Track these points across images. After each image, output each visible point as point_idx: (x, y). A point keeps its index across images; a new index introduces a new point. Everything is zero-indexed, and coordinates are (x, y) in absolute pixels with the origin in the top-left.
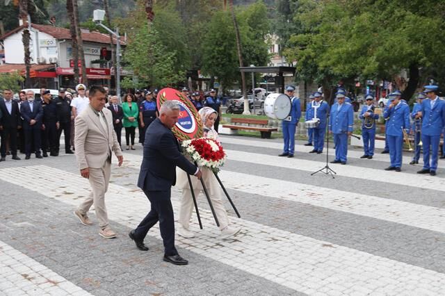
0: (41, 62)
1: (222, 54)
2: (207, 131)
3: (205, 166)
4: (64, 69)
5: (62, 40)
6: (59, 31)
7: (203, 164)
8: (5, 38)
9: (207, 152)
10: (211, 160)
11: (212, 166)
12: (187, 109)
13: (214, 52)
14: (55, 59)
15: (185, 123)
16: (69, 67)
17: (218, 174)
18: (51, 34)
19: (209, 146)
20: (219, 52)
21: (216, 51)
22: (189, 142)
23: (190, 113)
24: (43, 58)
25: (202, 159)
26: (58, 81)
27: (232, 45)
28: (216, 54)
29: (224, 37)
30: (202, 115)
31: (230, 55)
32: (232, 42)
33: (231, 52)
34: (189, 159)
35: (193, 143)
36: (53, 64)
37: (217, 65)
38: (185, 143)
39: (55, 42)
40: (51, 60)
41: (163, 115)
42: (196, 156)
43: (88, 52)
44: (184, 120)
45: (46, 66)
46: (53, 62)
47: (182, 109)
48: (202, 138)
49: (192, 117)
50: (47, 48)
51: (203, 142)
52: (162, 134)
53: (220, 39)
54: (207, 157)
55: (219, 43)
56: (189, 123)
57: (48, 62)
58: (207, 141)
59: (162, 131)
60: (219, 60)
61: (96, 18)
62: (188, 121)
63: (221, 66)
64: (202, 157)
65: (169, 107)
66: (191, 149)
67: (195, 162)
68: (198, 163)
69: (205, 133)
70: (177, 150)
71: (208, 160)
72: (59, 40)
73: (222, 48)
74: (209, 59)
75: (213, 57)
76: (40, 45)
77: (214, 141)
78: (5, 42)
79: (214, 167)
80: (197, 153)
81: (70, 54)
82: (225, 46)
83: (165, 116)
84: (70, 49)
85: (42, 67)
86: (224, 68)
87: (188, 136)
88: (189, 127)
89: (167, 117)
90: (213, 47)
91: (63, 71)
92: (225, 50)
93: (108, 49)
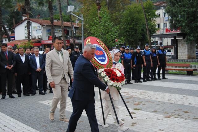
0: (33, 38)
1: (132, 29)
2: (115, 64)
3: (112, 85)
4: (46, 41)
5: (44, 25)
6: (42, 21)
7: (111, 84)
8: (15, 27)
9: (114, 77)
10: (116, 82)
11: (116, 86)
12: (103, 50)
13: (127, 28)
14: (41, 36)
15: (101, 58)
16: (48, 40)
17: (121, 91)
18: (39, 23)
19: (115, 73)
20: (130, 28)
21: (128, 28)
22: (103, 70)
23: (105, 52)
24: (34, 36)
25: (111, 81)
26: (42, 48)
27: (137, 24)
28: (128, 29)
29: (132, 20)
30: (112, 54)
31: (136, 30)
32: (137, 22)
33: (137, 28)
34: (102, 80)
35: (105, 71)
36: (40, 39)
37: (129, 36)
38: (100, 70)
39: (40, 27)
40: (38, 36)
41: (85, 52)
42: (107, 79)
43: (57, 32)
44: (100, 56)
45: (36, 40)
46: (40, 38)
47: (100, 50)
48: (111, 68)
49: (106, 55)
50: (37, 30)
51: (112, 71)
52: (84, 63)
53: (130, 21)
54: (113, 80)
55: (130, 23)
56: (104, 58)
57: (37, 38)
58: (114, 70)
59: (84, 62)
60: (130, 33)
61: (69, 10)
62: (103, 57)
63: (131, 36)
64: (110, 80)
65: (89, 47)
66: (104, 74)
67: (106, 83)
68: (108, 83)
69: (114, 65)
70: (93, 74)
71: (114, 81)
72: (43, 26)
73: (132, 26)
74: (124, 33)
75: (127, 31)
76: (33, 29)
77: (118, 70)
78: (15, 29)
79: (117, 86)
80: (107, 76)
81: (48, 33)
82: (133, 25)
83: (87, 53)
84: (48, 30)
85: (34, 41)
86: (133, 37)
87: (102, 66)
88: (103, 61)
89: (88, 53)
90: (127, 25)
91: (45, 42)
92: (133, 27)
93: (68, 29)
